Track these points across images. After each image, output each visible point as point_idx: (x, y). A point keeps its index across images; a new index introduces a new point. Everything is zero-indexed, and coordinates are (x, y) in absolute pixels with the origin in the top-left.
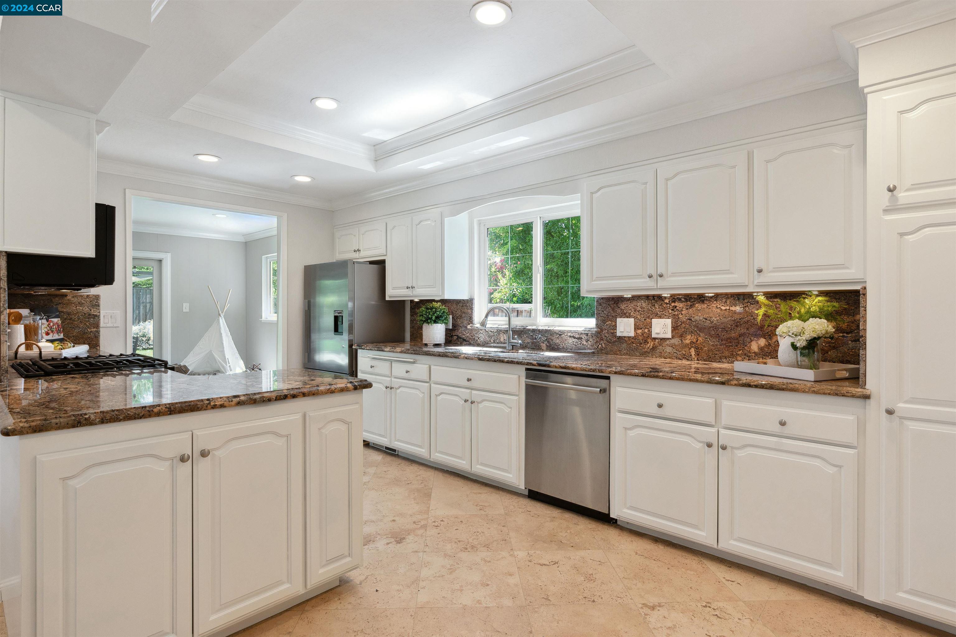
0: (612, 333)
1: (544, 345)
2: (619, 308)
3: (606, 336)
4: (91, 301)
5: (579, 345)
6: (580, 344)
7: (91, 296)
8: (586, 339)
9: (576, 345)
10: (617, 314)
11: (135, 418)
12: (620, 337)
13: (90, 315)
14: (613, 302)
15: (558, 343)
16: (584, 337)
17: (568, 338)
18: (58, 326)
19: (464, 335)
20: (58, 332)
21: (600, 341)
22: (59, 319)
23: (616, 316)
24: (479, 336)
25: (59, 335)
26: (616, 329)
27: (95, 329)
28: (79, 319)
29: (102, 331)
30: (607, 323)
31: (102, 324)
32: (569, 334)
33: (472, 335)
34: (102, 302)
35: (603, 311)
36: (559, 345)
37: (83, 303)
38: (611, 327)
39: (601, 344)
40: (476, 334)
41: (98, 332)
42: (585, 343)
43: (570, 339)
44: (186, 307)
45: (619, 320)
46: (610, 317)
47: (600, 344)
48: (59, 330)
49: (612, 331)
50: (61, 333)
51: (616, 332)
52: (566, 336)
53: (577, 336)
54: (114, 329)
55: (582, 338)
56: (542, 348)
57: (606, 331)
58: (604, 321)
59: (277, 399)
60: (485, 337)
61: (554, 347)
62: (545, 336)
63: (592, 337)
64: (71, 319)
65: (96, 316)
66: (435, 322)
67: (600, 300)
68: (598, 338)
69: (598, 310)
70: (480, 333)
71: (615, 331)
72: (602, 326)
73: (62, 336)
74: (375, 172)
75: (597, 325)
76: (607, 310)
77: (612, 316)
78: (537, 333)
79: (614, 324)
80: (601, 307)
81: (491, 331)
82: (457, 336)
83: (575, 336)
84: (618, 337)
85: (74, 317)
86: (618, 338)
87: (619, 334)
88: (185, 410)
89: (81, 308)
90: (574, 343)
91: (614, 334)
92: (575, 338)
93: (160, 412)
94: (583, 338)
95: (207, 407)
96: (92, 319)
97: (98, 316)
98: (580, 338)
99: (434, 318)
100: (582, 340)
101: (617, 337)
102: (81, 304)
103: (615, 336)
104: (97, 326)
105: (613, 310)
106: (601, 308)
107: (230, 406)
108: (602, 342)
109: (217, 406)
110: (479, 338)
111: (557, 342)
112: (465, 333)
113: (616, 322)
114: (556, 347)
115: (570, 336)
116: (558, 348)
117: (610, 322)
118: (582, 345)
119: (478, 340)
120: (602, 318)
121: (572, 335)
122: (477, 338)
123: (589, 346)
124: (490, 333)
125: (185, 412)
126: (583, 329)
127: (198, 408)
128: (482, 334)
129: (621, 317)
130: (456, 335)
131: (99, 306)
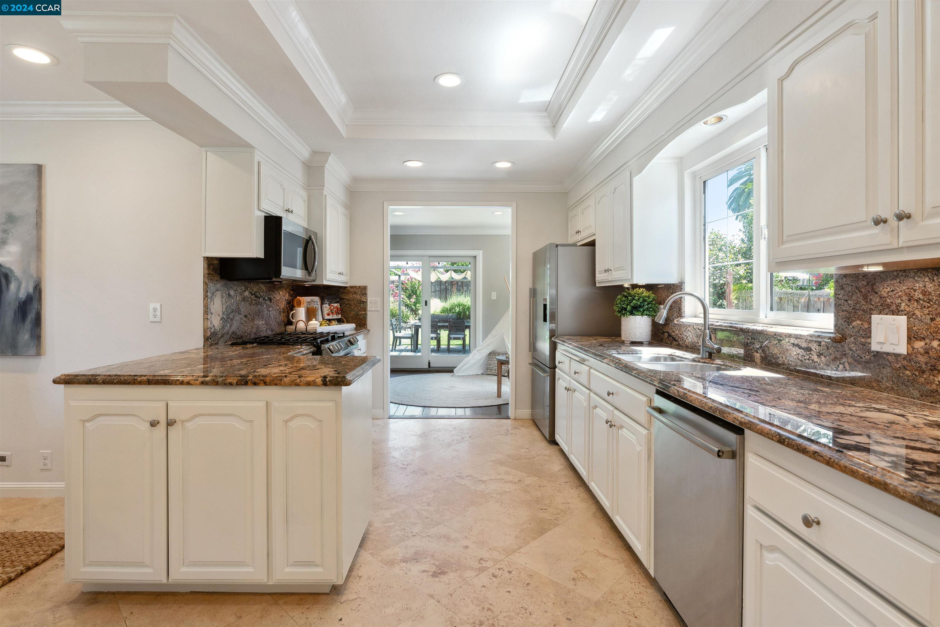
0: (863, 344)
1: (758, 355)
2: (877, 293)
3: (851, 350)
4: (361, 291)
5: (807, 361)
6: (809, 360)
7: (361, 287)
8: (818, 351)
9: (801, 361)
10: (872, 307)
11: (125, 384)
12: (877, 352)
13: (360, 301)
14: (865, 283)
15: (776, 354)
16: (814, 346)
17: (791, 347)
18: (337, 309)
19: (674, 332)
20: (337, 313)
21: (841, 358)
22: (339, 304)
23: (871, 309)
24: (687, 335)
25: (337, 316)
26: (870, 337)
27: (364, 312)
28: (354, 304)
29: (369, 313)
30: (853, 324)
31: (368, 309)
32: (792, 340)
33: (680, 332)
34: (369, 292)
35: (847, 301)
36: (778, 358)
37: (357, 292)
38: (861, 332)
39: (843, 364)
40: (685, 331)
41: (366, 314)
42: (815, 358)
43: (794, 349)
44: (494, 296)
45: (876, 318)
46: (860, 313)
47: (840, 363)
48: (337, 312)
49: (863, 340)
50: (339, 314)
51: (870, 343)
52: (788, 344)
53: (804, 345)
54: (376, 312)
55: (810, 350)
56: (756, 360)
57: (852, 339)
58: (848, 320)
59: (238, 384)
60: (693, 337)
61: (771, 361)
62: (759, 341)
63: (828, 348)
64: (349, 304)
65: (364, 302)
66: (632, 313)
67: (842, 279)
68: (838, 351)
69: (838, 298)
70: (688, 330)
71: (869, 340)
72: (845, 330)
73: (340, 316)
74: (552, 139)
75: (836, 326)
76: (854, 298)
77: (864, 310)
78: (749, 336)
79: (866, 326)
80: (842, 292)
81: (699, 329)
82: (668, 333)
83: (800, 344)
84: (875, 353)
85: (352, 303)
86: (874, 356)
87: (875, 347)
88: (159, 383)
89: (355, 296)
90: (800, 357)
91: (866, 346)
92: (800, 348)
93: (141, 381)
94: (813, 349)
95: (176, 382)
96: (362, 305)
97: (366, 302)
98: (809, 349)
99: (629, 308)
100: (812, 352)
101: (873, 352)
102: (355, 293)
103: (869, 351)
104: (365, 309)
105: (865, 297)
106: (844, 295)
107: (196, 384)
108: (844, 360)
109: (184, 383)
110: (687, 337)
111: (776, 352)
112: (674, 329)
113: (870, 323)
114: (774, 361)
115: (793, 344)
116: (776, 362)
117: (859, 322)
118: (811, 361)
119: (687, 340)
120: (845, 313)
121: (796, 342)
122: (685, 338)
123: (822, 365)
124: (698, 331)
125: (159, 384)
126: (811, 332)
127: (169, 382)
128: (690, 332)
129: (880, 313)
130: (666, 332)
131: (366, 294)
